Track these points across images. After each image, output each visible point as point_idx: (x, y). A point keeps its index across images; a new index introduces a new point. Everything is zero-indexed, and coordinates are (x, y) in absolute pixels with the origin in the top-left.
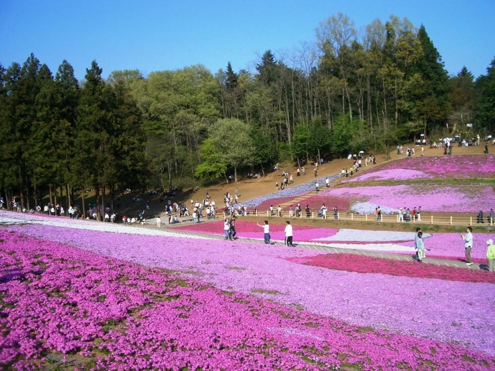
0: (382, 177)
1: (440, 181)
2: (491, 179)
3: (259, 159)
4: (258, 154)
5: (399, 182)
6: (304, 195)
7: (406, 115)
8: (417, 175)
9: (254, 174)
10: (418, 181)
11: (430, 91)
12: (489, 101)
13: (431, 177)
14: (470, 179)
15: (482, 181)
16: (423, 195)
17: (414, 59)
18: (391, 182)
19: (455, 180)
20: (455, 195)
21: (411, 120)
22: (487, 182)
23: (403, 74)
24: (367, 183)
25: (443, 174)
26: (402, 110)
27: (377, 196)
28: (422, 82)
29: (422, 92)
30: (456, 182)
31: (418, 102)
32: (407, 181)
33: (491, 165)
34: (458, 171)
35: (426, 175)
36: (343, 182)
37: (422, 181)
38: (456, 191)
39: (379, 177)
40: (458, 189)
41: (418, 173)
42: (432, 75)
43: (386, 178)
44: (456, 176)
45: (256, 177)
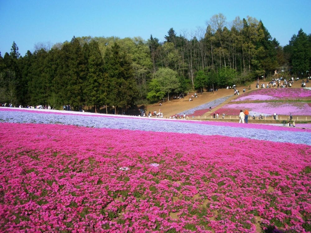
0: (252, 99)
1: (282, 101)
2: (306, 100)
3: (182, 89)
4: (181, 86)
5: (262, 101)
6: (215, 108)
7: (255, 67)
8: (270, 98)
9: (177, 97)
10: (271, 101)
11: (268, 55)
12: (298, 62)
13: (277, 99)
14: (296, 100)
15: (302, 101)
16: (277, 108)
17: (260, 39)
18: (257, 101)
19: (289, 100)
20: (292, 107)
21: (257, 69)
22: (304, 101)
23: (255, 47)
24: (245, 102)
25: (283, 98)
26: (254, 65)
27: (255, 108)
28: (264, 51)
29: (264, 55)
30: (290, 101)
31: (262, 61)
32: (266, 101)
33: (304, 93)
34: (289, 96)
35: (275, 98)
36: (232, 101)
37: (274, 101)
38: (292, 106)
39: (250, 99)
40: (292, 104)
41: (270, 97)
42: (268, 47)
43: (255, 100)
44: (289, 99)
45: (179, 99)
